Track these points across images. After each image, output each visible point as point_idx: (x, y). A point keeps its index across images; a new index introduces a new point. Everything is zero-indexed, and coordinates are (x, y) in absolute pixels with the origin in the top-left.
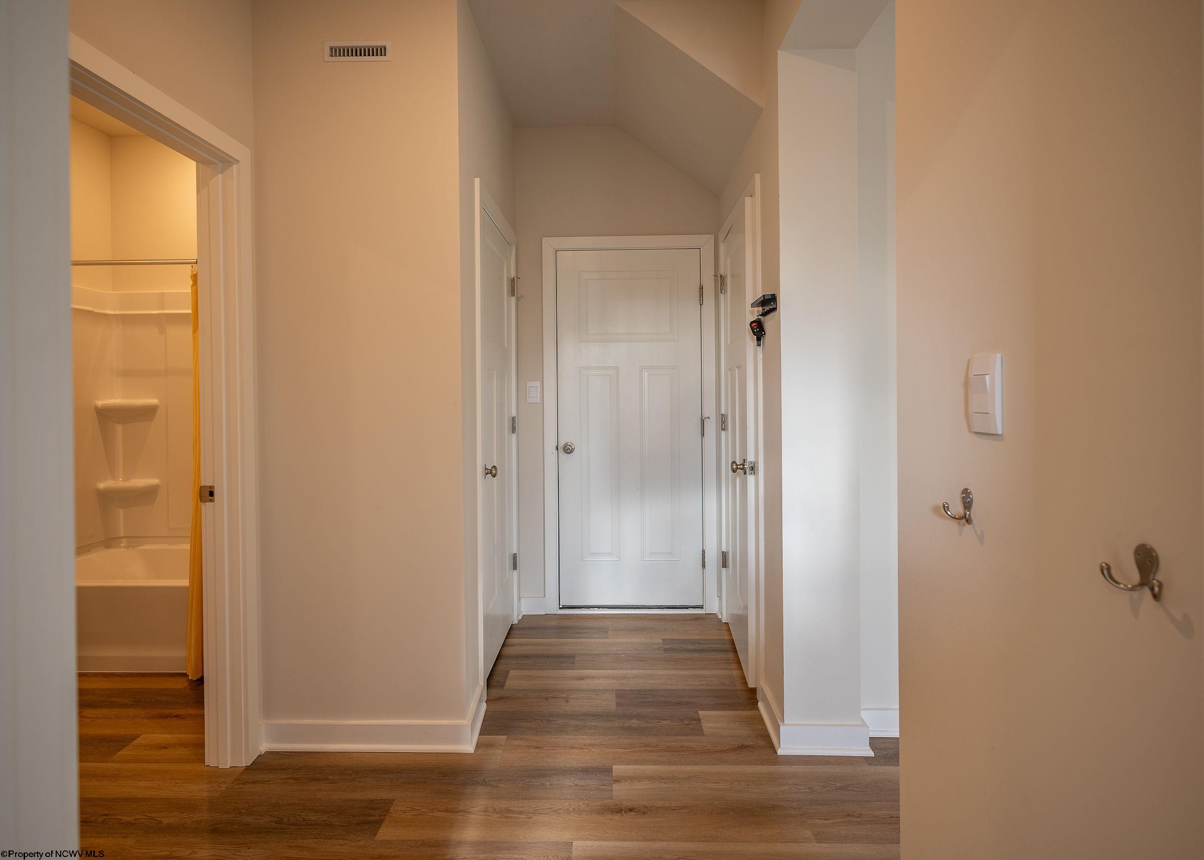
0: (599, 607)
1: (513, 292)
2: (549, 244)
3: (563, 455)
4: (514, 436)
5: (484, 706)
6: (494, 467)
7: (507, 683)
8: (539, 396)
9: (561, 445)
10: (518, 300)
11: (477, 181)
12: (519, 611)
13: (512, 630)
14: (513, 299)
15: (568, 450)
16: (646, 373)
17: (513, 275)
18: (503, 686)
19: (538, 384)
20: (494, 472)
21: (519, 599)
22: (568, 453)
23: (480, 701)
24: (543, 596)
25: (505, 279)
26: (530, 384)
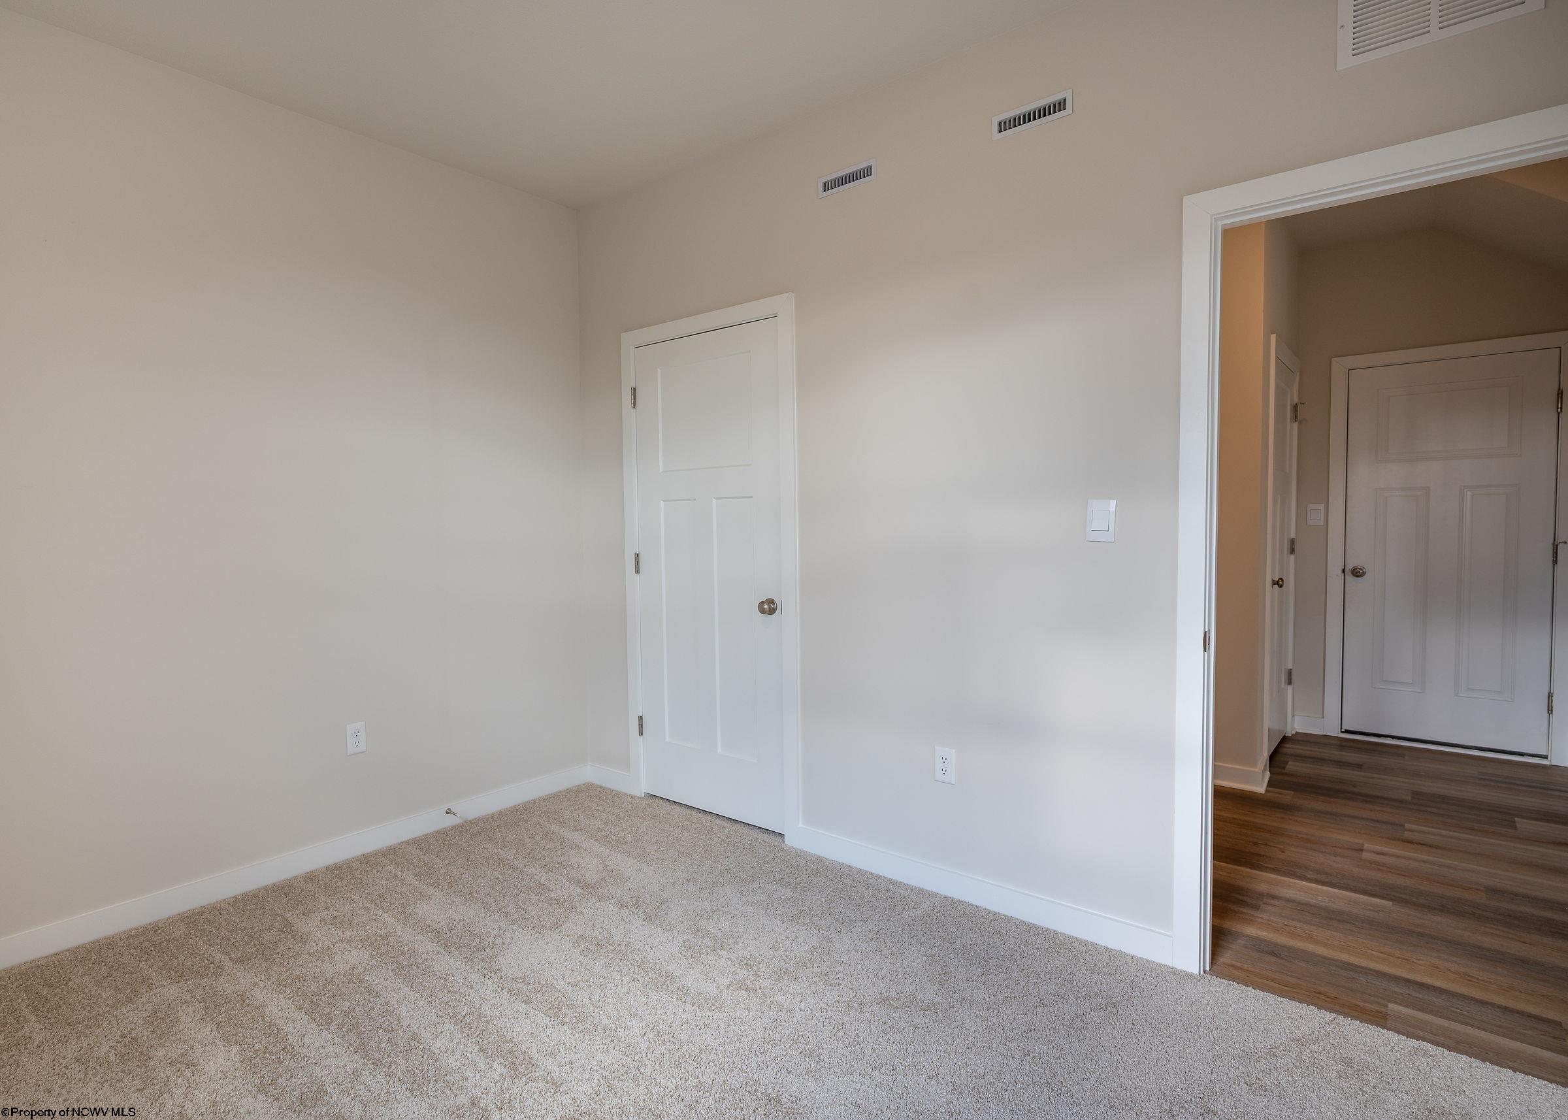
0: (1393, 737)
1: (1295, 417)
2: (1339, 366)
3: (1350, 579)
4: (1292, 557)
5: (1268, 774)
6: (1281, 579)
7: (1288, 766)
8: (1322, 518)
9: (1349, 567)
10: (1300, 423)
11: (1273, 337)
12: (1293, 728)
13: (1285, 739)
14: (1296, 425)
15: (1358, 573)
16: (1469, 493)
17: (1296, 400)
18: (1284, 768)
19: (1322, 507)
20: (1281, 583)
21: (1293, 716)
22: (1358, 576)
23: (1264, 770)
24: (1321, 716)
25: (1289, 404)
26: (1311, 506)
